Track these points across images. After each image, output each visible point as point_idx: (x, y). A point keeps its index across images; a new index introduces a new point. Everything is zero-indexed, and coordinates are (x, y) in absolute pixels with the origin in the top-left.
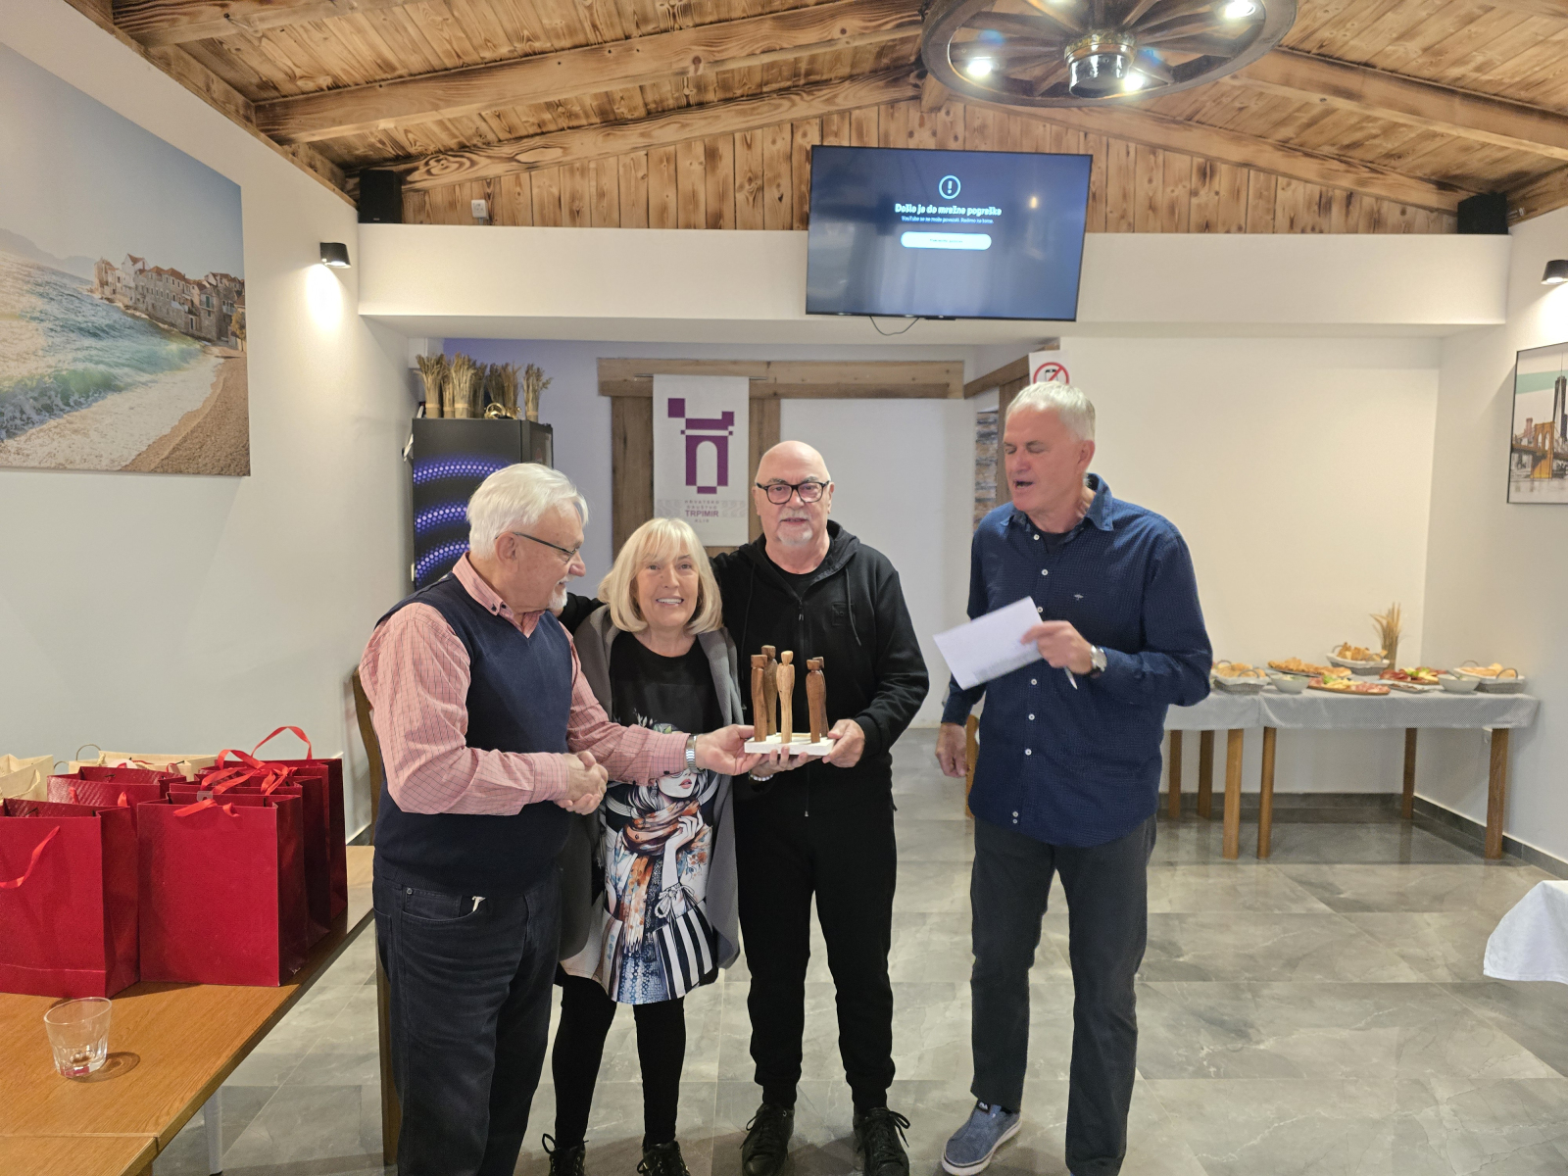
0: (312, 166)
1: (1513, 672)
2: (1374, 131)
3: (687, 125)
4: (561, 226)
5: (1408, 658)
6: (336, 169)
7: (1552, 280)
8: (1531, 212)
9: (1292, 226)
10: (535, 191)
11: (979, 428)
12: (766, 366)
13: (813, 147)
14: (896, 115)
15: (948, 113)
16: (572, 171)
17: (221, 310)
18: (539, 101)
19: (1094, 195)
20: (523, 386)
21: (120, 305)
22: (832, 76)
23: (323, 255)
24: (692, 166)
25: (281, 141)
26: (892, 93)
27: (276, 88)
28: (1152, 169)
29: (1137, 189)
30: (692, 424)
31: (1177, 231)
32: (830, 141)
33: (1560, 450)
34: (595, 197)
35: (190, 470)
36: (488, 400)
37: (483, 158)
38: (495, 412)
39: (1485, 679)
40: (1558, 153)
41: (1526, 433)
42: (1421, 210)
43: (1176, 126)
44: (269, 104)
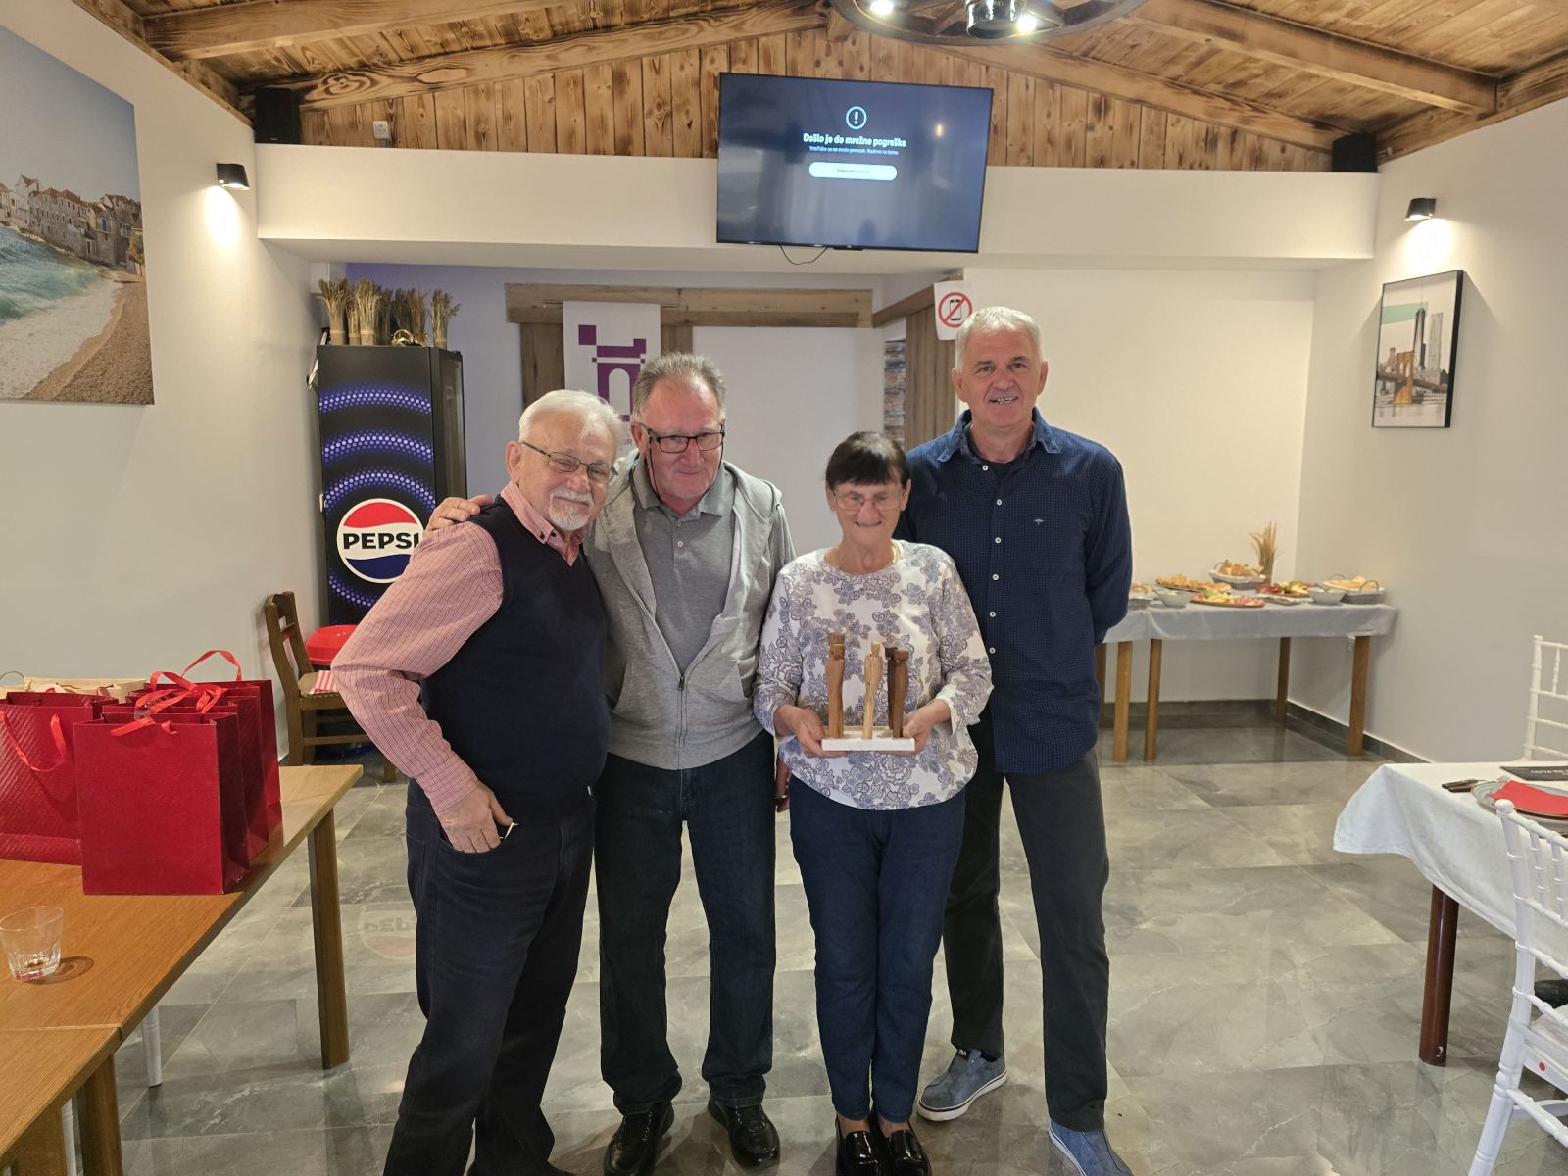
0: (205, 83)
1: (1374, 584)
2: (1256, 71)
3: (594, 48)
4: (467, 149)
5: (1281, 575)
6: (230, 87)
7: (1415, 217)
8: (1398, 152)
9: (1181, 162)
10: (439, 112)
11: (888, 357)
12: (676, 294)
13: (721, 74)
14: (803, 44)
15: (854, 43)
16: (477, 93)
17: (118, 233)
18: (441, 22)
19: (995, 128)
20: (430, 312)
21: (16, 228)
23: (220, 177)
24: (600, 89)
25: (173, 57)
26: (798, 22)
27: (166, 2)
28: (1051, 103)
29: (1036, 123)
30: (603, 351)
31: (1074, 165)
32: (739, 68)
33: (1418, 378)
34: (501, 120)
35: (93, 398)
36: (394, 327)
37: (384, 78)
38: (402, 339)
39: (1349, 591)
40: (1422, 97)
41: (1390, 362)
42: (1300, 149)
43: (1071, 61)
44: (159, 19)
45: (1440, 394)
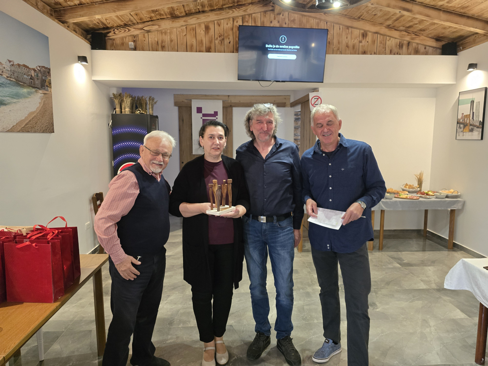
0: (75, 31)
1: (457, 192)
2: (416, 22)
3: (199, 18)
4: (159, 51)
5: (425, 189)
6: (83, 32)
7: (470, 70)
8: (464, 48)
9: (391, 53)
10: (150, 39)
11: (295, 117)
12: (228, 97)
13: (239, 25)
14: (266, 16)
15: (283, 15)
16: (162, 33)
17: (42, 78)
18: (150, 10)
19: (329, 42)
20: (148, 103)
21: (5, 76)
22: (246, 3)
23: (79, 60)
24: (201, 31)
25: (63, 22)
26: (265, 9)
27: (60, 4)
28: (348, 34)
29: (343, 41)
30: (204, 115)
31: (355, 54)
32: (246, 24)
33: (472, 123)
34: (169, 42)
35: (32, 131)
36: (137, 108)
37: (132, 29)
38: (139, 112)
39: (448, 194)
40: (473, 30)
41: (462, 118)
42: (430, 48)
43: (355, 20)
44: (59, 10)
45: (480, 129)
